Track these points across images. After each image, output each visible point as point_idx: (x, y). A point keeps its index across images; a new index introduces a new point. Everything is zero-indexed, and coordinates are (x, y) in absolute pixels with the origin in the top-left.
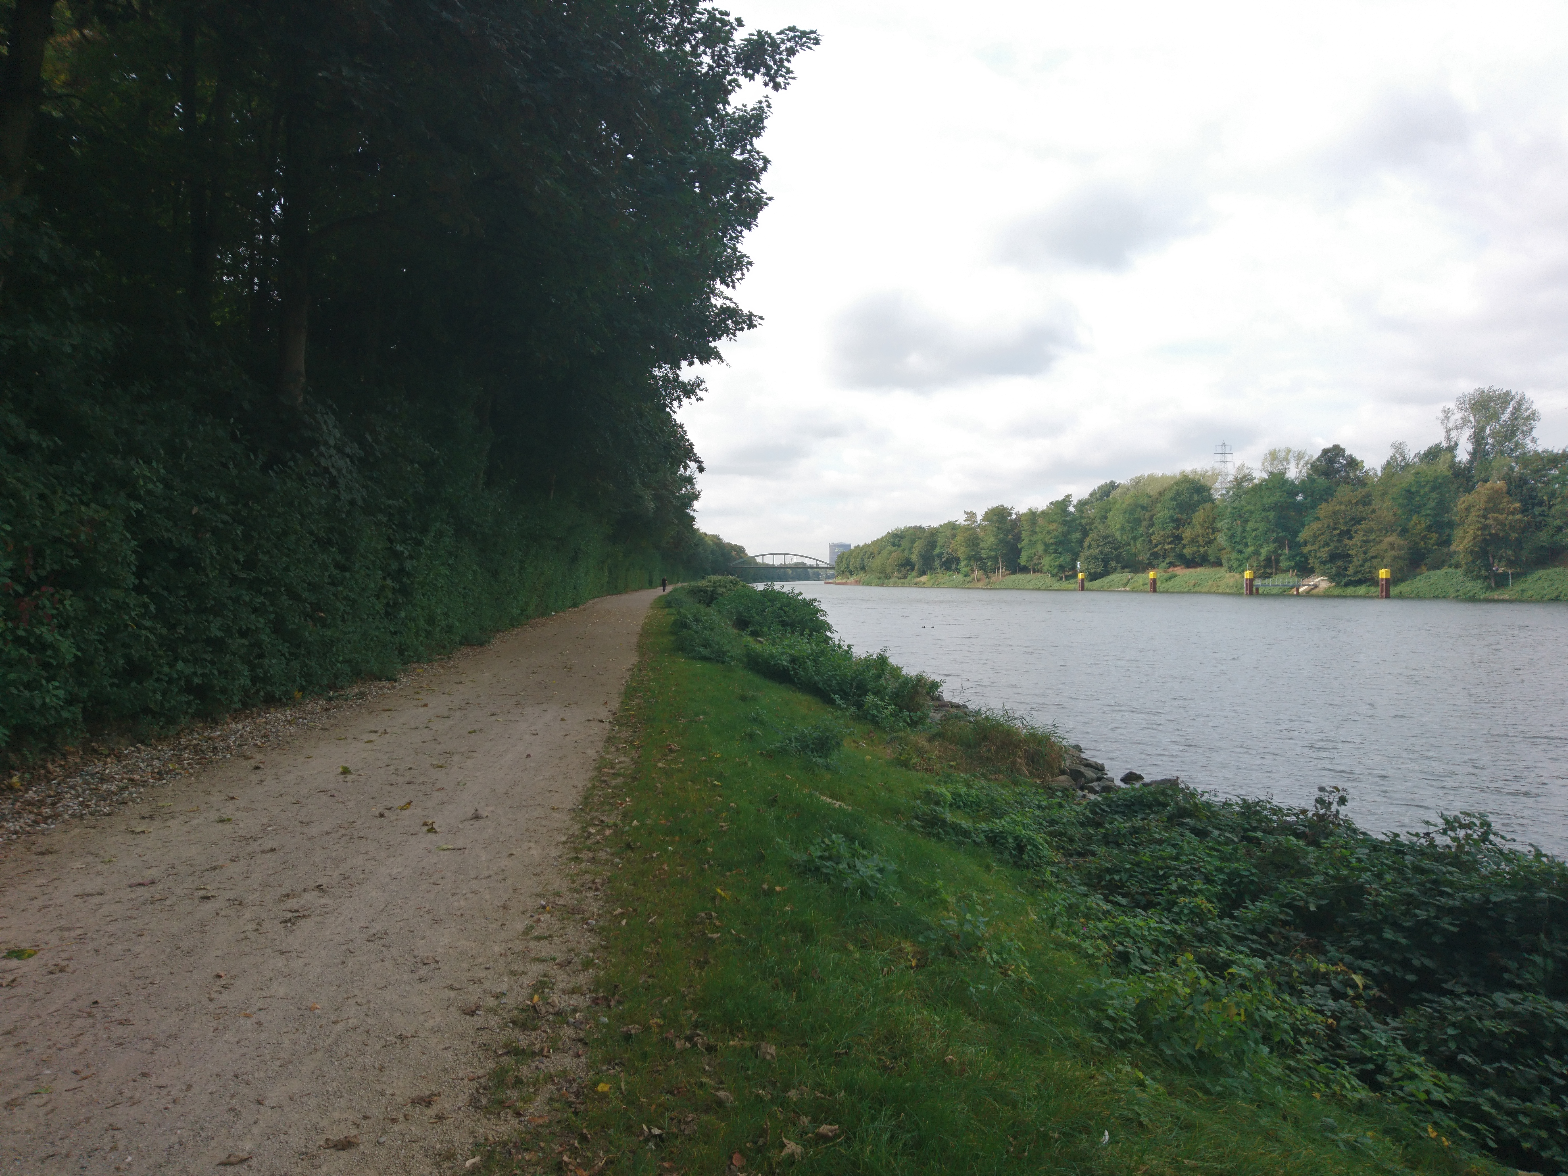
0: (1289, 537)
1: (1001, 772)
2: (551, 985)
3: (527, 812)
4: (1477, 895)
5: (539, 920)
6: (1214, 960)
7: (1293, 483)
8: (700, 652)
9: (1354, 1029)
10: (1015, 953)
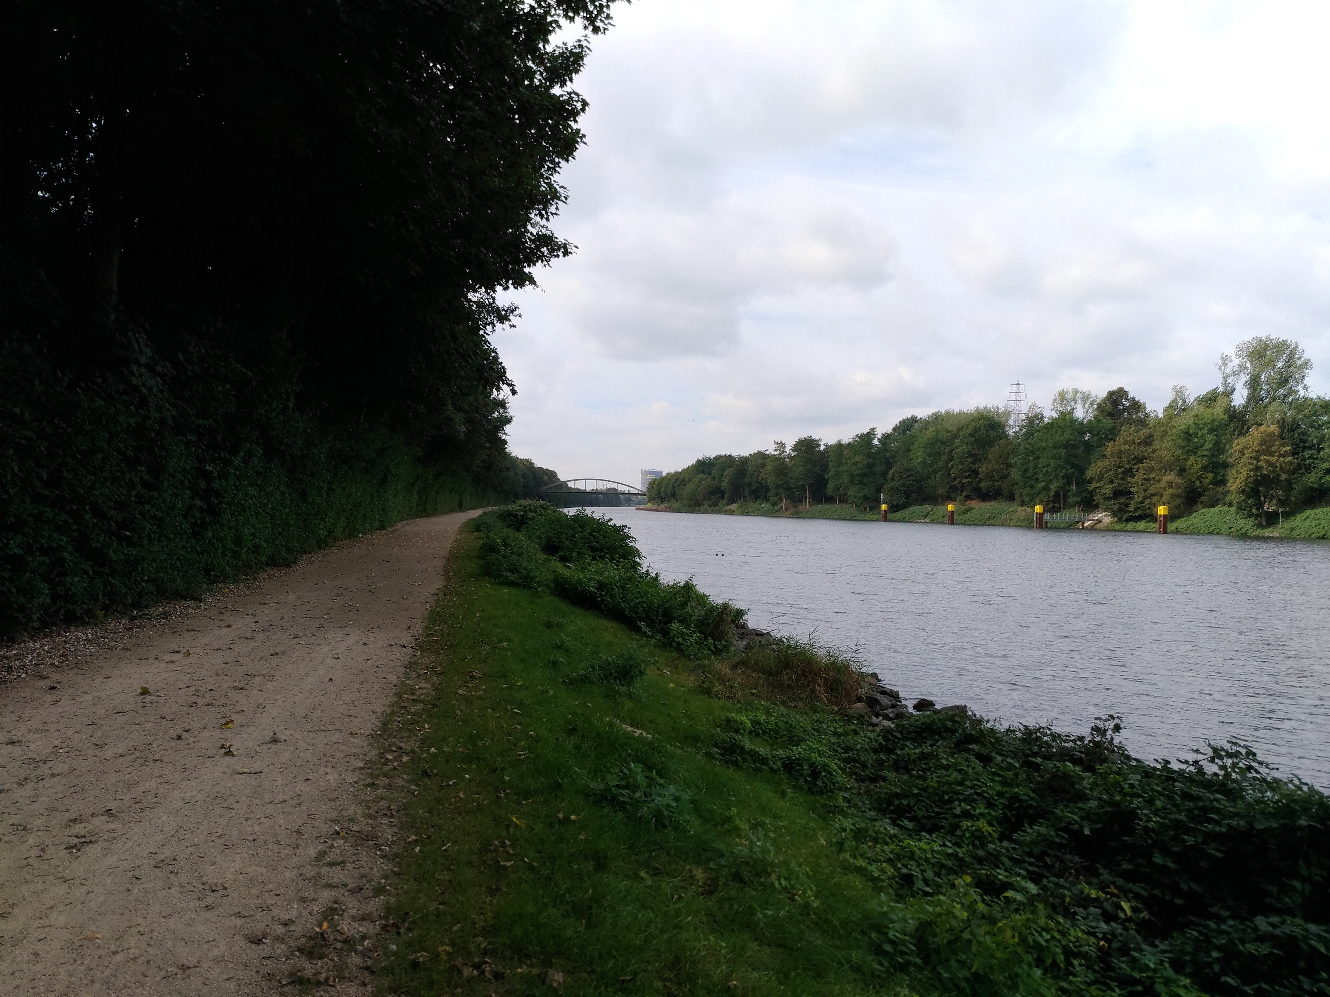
0: (1076, 474)
1: (801, 700)
2: (341, 912)
3: (325, 736)
4: (1242, 823)
5: (333, 844)
6: (993, 882)
7: (1081, 423)
8: (507, 577)
9: (1124, 951)
10: (803, 878)
